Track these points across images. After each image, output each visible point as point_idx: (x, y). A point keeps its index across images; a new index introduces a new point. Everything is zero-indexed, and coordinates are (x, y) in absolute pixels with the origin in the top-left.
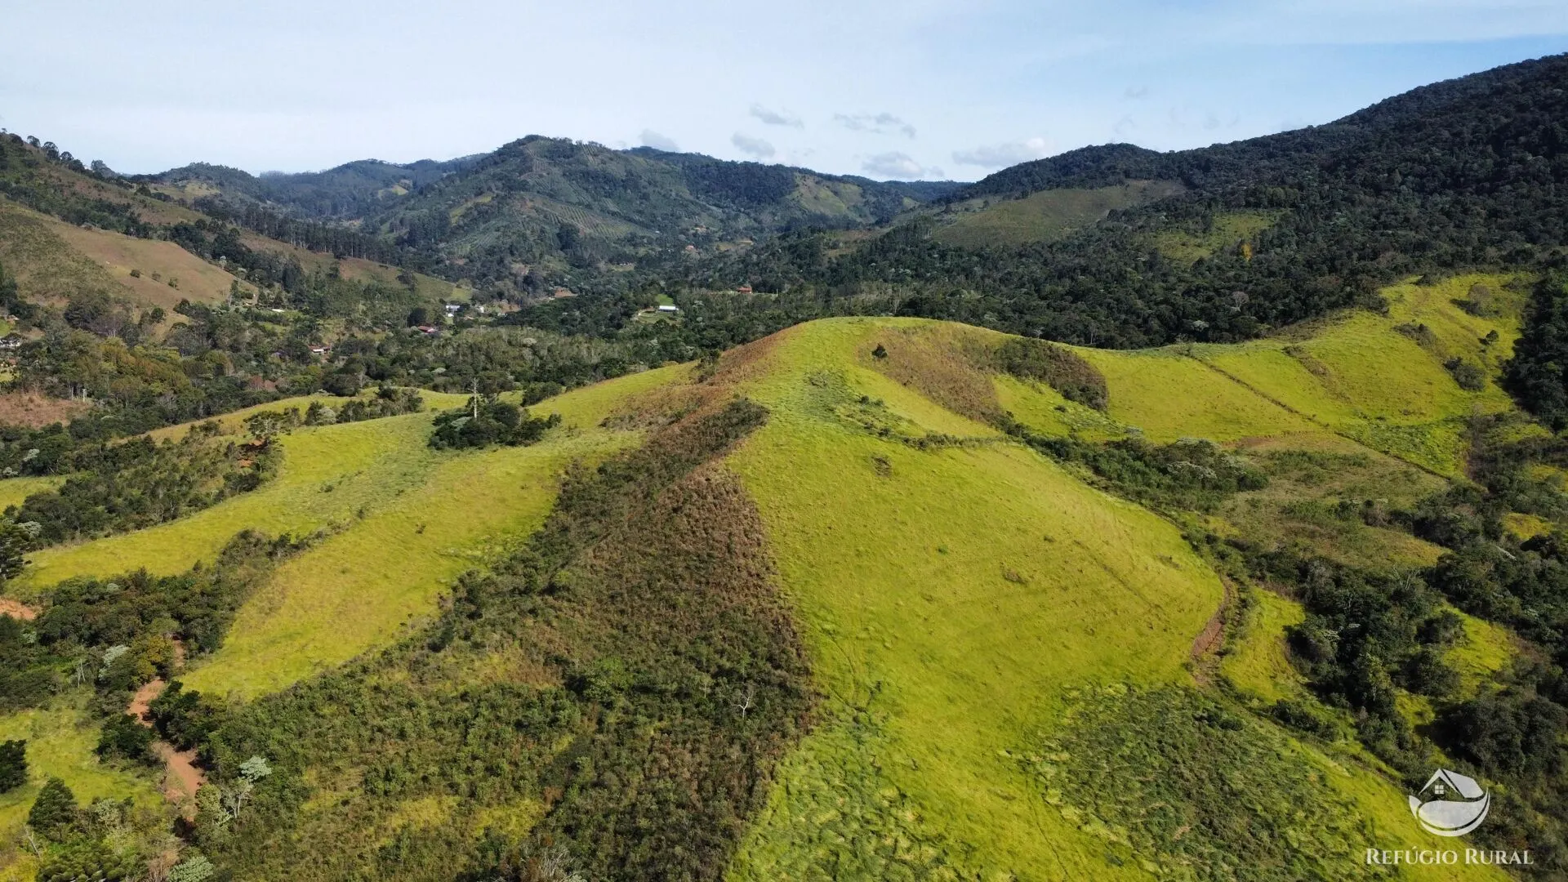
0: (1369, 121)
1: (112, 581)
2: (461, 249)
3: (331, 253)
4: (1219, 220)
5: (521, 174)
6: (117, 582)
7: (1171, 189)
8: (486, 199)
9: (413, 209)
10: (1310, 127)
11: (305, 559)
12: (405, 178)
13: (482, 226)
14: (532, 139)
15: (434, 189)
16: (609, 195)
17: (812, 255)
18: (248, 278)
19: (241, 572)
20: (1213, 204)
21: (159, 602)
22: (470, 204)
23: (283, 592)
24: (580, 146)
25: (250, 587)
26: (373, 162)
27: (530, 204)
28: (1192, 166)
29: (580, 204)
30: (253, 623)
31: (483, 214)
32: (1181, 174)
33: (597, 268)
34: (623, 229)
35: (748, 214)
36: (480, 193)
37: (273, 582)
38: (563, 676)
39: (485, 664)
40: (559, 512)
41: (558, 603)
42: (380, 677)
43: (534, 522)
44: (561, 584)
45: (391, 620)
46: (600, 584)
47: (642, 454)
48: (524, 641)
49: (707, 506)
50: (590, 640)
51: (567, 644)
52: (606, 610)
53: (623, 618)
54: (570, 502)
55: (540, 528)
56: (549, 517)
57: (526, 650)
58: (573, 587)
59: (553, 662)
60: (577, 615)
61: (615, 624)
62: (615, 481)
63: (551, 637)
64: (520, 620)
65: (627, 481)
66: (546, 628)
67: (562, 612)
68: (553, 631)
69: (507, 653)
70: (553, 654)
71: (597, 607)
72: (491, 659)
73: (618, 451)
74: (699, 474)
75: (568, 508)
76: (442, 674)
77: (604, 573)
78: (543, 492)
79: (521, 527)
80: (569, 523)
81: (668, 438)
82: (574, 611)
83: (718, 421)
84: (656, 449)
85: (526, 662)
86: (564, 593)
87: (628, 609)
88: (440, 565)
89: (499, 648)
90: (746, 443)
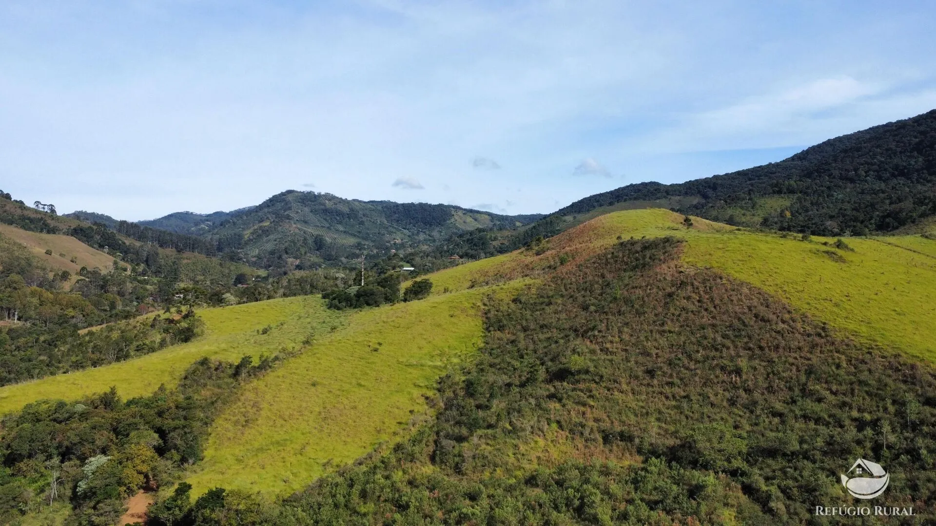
0: (804, 159)
1: (80, 402)
2: (254, 252)
3: (174, 249)
4: (761, 201)
5: (285, 211)
6: (85, 403)
7: (696, 200)
8: (266, 224)
9: (217, 234)
10: (770, 164)
11: (270, 377)
12: (207, 221)
13: (265, 239)
14: (290, 192)
15: (230, 222)
16: (340, 223)
17: (483, 244)
18: (123, 259)
19: (205, 393)
20: (752, 193)
21: (134, 416)
22: (256, 227)
23: (255, 405)
24: (320, 195)
25: (219, 404)
26: (187, 213)
27: (294, 226)
28: (705, 187)
29: (323, 227)
30: (230, 435)
31: (266, 232)
32: (699, 192)
33: (341, 261)
34: (352, 241)
35: (424, 232)
36: (261, 221)
37: (242, 398)
38: (639, 451)
39: (532, 448)
40: (492, 333)
41: (581, 386)
42: (404, 472)
43: (473, 341)
44: (577, 368)
45: (386, 420)
46: (625, 362)
47: (547, 287)
48: (563, 423)
49: (701, 289)
50: (647, 413)
51: (620, 421)
52: (648, 385)
53: (676, 390)
54: (501, 324)
55: (482, 345)
56: (485, 336)
57: (571, 431)
58: (592, 369)
59: (617, 439)
60: (616, 393)
61: (670, 395)
62: (534, 307)
63: (596, 416)
64: (544, 405)
65: (547, 305)
66: (582, 409)
67: (594, 392)
68: (594, 410)
69: (549, 436)
70: (611, 432)
71: (634, 383)
72: (536, 442)
73: (524, 287)
74: (666, 270)
75: (501, 328)
76: (486, 462)
77: (624, 353)
78: (470, 319)
79: (464, 345)
80: (513, 338)
81: (567, 273)
82: (608, 390)
83: (616, 254)
84: (559, 282)
85: (580, 443)
86: (583, 377)
87: (677, 381)
88: (410, 373)
89: (538, 432)
90: (685, 250)
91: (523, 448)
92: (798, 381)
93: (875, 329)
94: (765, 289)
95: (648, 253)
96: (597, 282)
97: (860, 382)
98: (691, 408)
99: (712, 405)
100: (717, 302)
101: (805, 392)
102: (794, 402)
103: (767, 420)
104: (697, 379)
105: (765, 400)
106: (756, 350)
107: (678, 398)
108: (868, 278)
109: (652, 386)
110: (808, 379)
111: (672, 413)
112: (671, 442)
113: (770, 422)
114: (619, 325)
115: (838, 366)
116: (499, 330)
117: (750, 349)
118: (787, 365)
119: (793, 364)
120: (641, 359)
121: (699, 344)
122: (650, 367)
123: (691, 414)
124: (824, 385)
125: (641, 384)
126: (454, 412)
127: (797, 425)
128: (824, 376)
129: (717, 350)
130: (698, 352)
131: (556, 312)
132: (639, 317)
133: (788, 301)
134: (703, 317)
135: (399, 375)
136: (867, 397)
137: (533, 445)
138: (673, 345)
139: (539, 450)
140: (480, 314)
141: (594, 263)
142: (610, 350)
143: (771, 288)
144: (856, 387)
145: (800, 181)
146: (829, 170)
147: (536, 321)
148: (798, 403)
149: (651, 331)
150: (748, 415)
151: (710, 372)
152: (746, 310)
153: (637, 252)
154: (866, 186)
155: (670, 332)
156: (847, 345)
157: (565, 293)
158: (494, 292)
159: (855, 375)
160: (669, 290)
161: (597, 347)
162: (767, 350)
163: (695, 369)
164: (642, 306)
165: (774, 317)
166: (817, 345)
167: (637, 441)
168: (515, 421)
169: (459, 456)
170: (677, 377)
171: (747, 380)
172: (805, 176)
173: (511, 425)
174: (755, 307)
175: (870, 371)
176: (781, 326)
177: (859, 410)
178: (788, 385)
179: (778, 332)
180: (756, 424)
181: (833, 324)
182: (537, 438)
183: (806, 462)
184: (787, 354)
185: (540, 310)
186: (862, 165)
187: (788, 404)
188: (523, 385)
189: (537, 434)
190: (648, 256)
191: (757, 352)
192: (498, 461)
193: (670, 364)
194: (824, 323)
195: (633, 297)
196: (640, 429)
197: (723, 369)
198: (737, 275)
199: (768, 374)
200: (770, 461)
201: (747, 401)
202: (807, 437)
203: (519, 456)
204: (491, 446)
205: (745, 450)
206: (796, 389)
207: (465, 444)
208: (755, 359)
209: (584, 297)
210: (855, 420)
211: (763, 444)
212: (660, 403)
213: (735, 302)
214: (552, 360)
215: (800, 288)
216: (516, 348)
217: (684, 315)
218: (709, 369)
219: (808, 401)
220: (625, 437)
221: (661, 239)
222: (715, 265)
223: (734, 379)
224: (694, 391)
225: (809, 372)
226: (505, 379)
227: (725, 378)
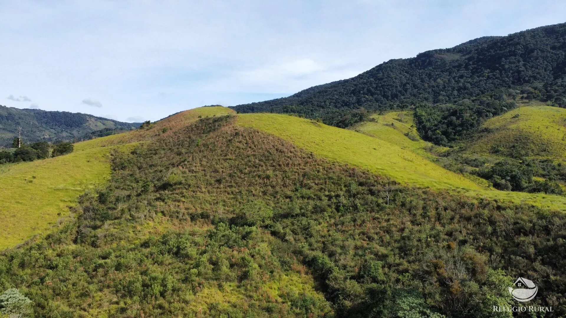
35: (67, 131)
38: (213, 223)
39: (145, 227)
40: (117, 171)
41: (177, 191)
42: (54, 250)
43: (104, 176)
44: (174, 182)
45: (39, 222)
46: (204, 177)
47: (154, 145)
48: (166, 212)
49: (247, 137)
50: (217, 203)
51: (201, 208)
52: (218, 188)
53: (233, 189)
54: (123, 166)
55: (110, 178)
56: (112, 173)
57: (171, 216)
58: (183, 182)
59: (199, 217)
60: (198, 193)
61: (230, 192)
62: (145, 156)
63: (186, 207)
64: (153, 204)
65: (154, 155)
66: (177, 203)
67: (185, 194)
68: (185, 204)
69: (156, 220)
70: (196, 214)
71: (209, 188)
72: (148, 224)
73: (139, 145)
74: (227, 129)
75: (123, 168)
76: (113, 238)
77: (203, 172)
78: (101, 164)
79: (97, 178)
80: (131, 173)
81: (167, 137)
82: (194, 192)
83: (197, 125)
84: (162, 142)
85: (176, 222)
86: (179, 186)
87: (233, 184)
88: (58, 194)
89: (149, 219)
90: (238, 120)
91: (139, 228)
92: (299, 180)
93: (336, 154)
94: (281, 137)
95: (217, 124)
96: (186, 141)
97: (330, 178)
98: (242, 198)
99: (254, 195)
100: (256, 143)
101: (302, 185)
102: (297, 190)
103: (283, 201)
104: (245, 183)
105: (282, 190)
106: (277, 167)
107: (235, 193)
108: (332, 134)
109: (220, 188)
110: (304, 178)
111: (232, 201)
112: (231, 216)
113: (285, 201)
114: (200, 157)
115: (318, 172)
116: (122, 169)
117: (274, 166)
118: (293, 173)
119: (296, 172)
120: (213, 174)
121: (246, 165)
122: (218, 178)
123: (242, 201)
124: (312, 181)
125: (214, 188)
126: (91, 213)
127: (298, 201)
128: (311, 176)
129: (256, 167)
130: (246, 169)
131: (160, 158)
132: (212, 153)
133: (293, 143)
134: (248, 151)
135: (49, 195)
136: (332, 185)
137: (146, 225)
138: (231, 166)
139: (150, 228)
140: (108, 160)
141: (184, 131)
142: (195, 170)
143: (285, 137)
144: (327, 180)
145: (298, 106)
146: (312, 102)
147: (147, 163)
148: (299, 191)
149: (219, 160)
150: (273, 199)
151: (252, 179)
152: (272, 147)
153: (210, 124)
154: (330, 110)
155: (230, 159)
156: (323, 162)
157: (165, 147)
158: (118, 148)
159: (327, 175)
160: (229, 138)
161: (187, 170)
162: (283, 166)
163: (244, 178)
164: (214, 147)
165: (286, 150)
166: (308, 162)
167: (211, 217)
168: (133, 214)
169: (95, 236)
170: (234, 183)
171: (272, 181)
172: (300, 104)
173: (131, 217)
174: (277, 146)
175: (334, 172)
176: (290, 154)
177: (329, 191)
178: (293, 182)
179: (288, 157)
180: (278, 203)
181: (315, 153)
182: (148, 222)
183: (303, 217)
184: (293, 167)
185: (149, 157)
186: (328, 99)
187: (294, 192)
188: (139, 195)
189: (148, 219)
190: (217, 125)
191: (278, 167)
192: (122, 236)
193: (230, 176)
194: (311, 152)
195: (208, 143)
196: (213, 211)
197: (259, 176)
198: (266, 131)
199: (283, 179)
200: (285, 220)
201: (272, 192)
202: (303, 206)
203: (137, 232)
204: (117, 229)
205: (272, 215)
206: (298, 184)
207: (99, 230)
208: (277, 171)
209: (178, 149)
210: (327, 196)
211: (281, 212)
212: (224, 197)
213: (266, 143)
214: (158, 180)
215: (299, 137)
216: (134, 178)
217: (238, 151)
218: (252, 177)
219: (304, 189)
220: (204, 216)
221: (224, 116)
222: (254, 125)
223: (266, 181)
224: (243, 189)
225: (304, 176)
226: (127, 193)
227: (261, 181)
